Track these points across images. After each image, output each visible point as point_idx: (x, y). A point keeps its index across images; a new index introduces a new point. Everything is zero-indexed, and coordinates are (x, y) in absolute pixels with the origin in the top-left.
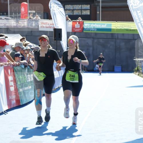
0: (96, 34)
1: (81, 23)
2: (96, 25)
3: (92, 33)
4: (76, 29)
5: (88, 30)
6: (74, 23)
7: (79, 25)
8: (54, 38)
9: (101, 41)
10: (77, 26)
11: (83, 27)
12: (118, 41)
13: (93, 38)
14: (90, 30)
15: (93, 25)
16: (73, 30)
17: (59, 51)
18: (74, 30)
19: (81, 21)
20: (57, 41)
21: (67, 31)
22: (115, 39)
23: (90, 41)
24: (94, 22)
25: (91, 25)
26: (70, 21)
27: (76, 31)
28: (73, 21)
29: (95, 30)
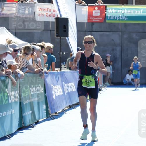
0: (126, 25)
1: (102, 7)
2: (126, 11)
3: (119, 24)
4: (95, 18)
5: (113, 20)
6: (90, 8)
7: (99, 11)
8: (57, 33)
9: (134, 36)
10: (96, 13)
11: (106, 14)
13: (121, 32)
14: (116, 20)
15: (121, 11)
16: (89, 19)
17: (64, 53)
18: (91, 19)
19: (102, 4)
20: (61, 38)
21: (77, 22)
23: (116, 37)
24: (123, 6)
25: (118, 11)
26: (84, 5)
27: (93, 20)
28: (89, 4)
29: (125, 19)
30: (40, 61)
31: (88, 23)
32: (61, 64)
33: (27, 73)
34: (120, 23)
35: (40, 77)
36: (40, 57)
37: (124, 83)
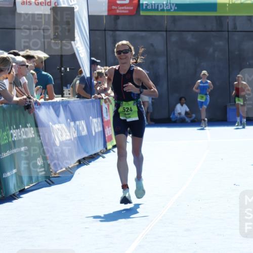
0: (174, 19)
3: (162, 17)
4: (120, 8)
5: (152, 10)
9: (189, 37)
11: (139, 1)
12: (236, 37)
13: (166, 31)
14: (157, 10)
16: (110, 9)
17: (68, 70)
18: (115, 10)
21: (90, 14)
22: (228, 31)
27: (118, 11)
29: (173, 8)
30: (25, 83)
31: (109, 15)
32: (63, 89)
33: (3, 105)
34: (164, 16)
35: (27, 110)
36: (25, 76)
37: (173, 120)
